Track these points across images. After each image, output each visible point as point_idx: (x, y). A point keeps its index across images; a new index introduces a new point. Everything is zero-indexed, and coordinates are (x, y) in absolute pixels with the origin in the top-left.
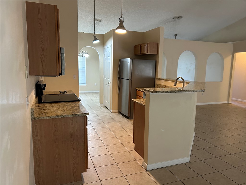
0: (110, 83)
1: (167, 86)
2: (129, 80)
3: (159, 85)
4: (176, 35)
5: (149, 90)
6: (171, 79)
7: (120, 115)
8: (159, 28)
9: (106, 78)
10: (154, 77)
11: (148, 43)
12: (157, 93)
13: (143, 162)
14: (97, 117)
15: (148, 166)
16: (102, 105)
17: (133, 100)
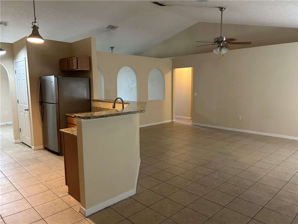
0: (28, 110)
1: (106, 109)
2: (55, 104)
3: (96, 108)
4: (112, 48)
5: (80, 116)
6: (110, 101)
7: (47, 152)
8: (90, 39)
9: (21, 103)
10: (89, 99)
11: (77, 56)
12: (90, 119)
13: (80, 208)
14: (11, 160)
15: (86, 211)
16: (19, 141)
17: (61, 131)
